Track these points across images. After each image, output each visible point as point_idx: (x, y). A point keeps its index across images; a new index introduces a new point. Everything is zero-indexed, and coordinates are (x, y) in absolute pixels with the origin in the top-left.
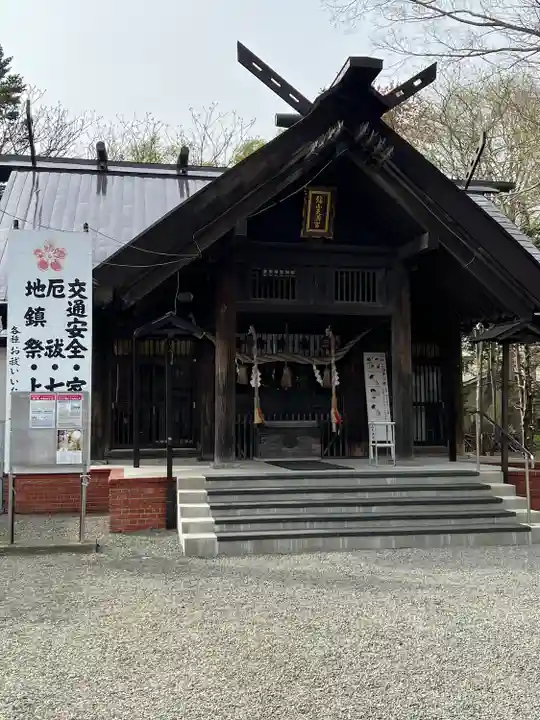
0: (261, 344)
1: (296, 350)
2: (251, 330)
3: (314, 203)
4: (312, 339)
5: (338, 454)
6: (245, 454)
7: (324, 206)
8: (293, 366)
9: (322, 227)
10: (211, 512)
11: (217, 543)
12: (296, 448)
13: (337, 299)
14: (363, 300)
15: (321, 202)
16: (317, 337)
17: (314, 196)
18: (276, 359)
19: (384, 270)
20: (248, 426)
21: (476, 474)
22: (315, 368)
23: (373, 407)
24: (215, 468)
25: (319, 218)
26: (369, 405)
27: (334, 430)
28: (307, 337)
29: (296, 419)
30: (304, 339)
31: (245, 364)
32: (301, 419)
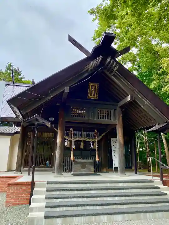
0: (75, 135)
1: (86, 137)
2: (71, 129)
3: (92, 88)
4: (91, 133)
5: (98, 171)
6: (68, 170)
7: (95, 89)
8: (84, 142)
9: (94, 95)
10: (45, 200)
11: (44, 219)
12: (86, 169)
13: (99, 118)
14: (107, 119)
15: (94, 88)
16: (92, 133)
17: (92, 86)
18: (79, 139)
19: (114, 110)
20: (69, 161)
21: (152, 182)
22: (91, 143)
23: (114, 155)
24: (55, 177)
25: (93, 93)
26: (113, 155)
27: (97, 163)
28: (89, 133)
29: (85, 159)
30: (88, 133)
31: (69, 141)
32: (87, 159)
